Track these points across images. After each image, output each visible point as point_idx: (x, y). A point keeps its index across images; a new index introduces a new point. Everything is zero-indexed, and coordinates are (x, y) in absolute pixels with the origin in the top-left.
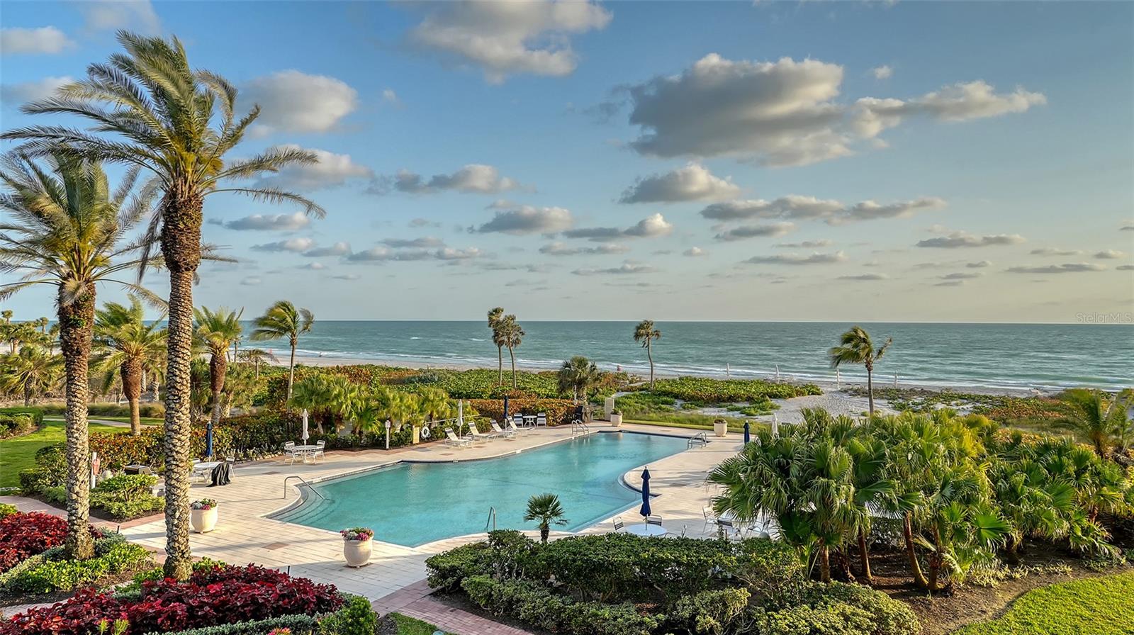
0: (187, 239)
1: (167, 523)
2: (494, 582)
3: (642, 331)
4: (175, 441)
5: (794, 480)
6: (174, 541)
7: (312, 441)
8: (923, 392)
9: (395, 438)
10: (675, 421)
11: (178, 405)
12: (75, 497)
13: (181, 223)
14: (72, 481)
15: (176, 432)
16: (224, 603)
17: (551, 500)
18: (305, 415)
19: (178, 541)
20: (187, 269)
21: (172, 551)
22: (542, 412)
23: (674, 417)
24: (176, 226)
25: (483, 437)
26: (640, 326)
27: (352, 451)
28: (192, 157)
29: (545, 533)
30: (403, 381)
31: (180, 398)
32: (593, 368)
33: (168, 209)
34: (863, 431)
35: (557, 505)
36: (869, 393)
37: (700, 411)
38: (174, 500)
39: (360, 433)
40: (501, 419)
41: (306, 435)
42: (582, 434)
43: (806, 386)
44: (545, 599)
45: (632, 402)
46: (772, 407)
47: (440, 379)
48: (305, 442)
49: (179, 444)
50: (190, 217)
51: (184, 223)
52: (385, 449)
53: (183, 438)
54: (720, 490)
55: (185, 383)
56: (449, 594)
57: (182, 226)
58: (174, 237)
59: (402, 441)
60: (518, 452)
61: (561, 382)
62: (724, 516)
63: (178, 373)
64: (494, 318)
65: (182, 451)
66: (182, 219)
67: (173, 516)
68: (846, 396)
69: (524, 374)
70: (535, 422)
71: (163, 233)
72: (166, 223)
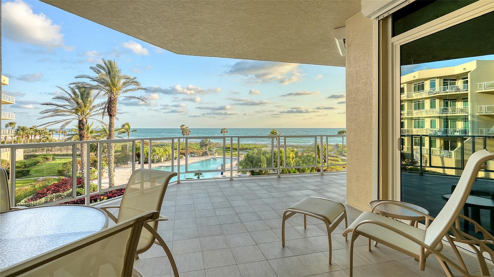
0: (114, 109)
4: (111, 158)
5: (254, 164)
6: (111, 182)
9: (157, 161)
12: (83, 173)
14: (83, 169)
15: (111, 156)
20: (113, 116)
22: (196, 153)
24: (111, 106)
25: (181, 160)
26: (222, 130)
27: (146, 164)
28: (115, 89)
33: (109, 101)
39: (148, 159)
40: (185, 155)
42: (206, 158)
45: (220, 150)
47: (166, 145)
49: (112, 158)
50: (114, 103)
52: (154, 163)
57: (112, 106)
58: (110, 108)
59: (159, 161)
60: (190, 163)
61: (201, 145)
64: (182, 127)
67: (110, 176)
70: (194, 156)
71: (108, 107)
72: (109, 105)
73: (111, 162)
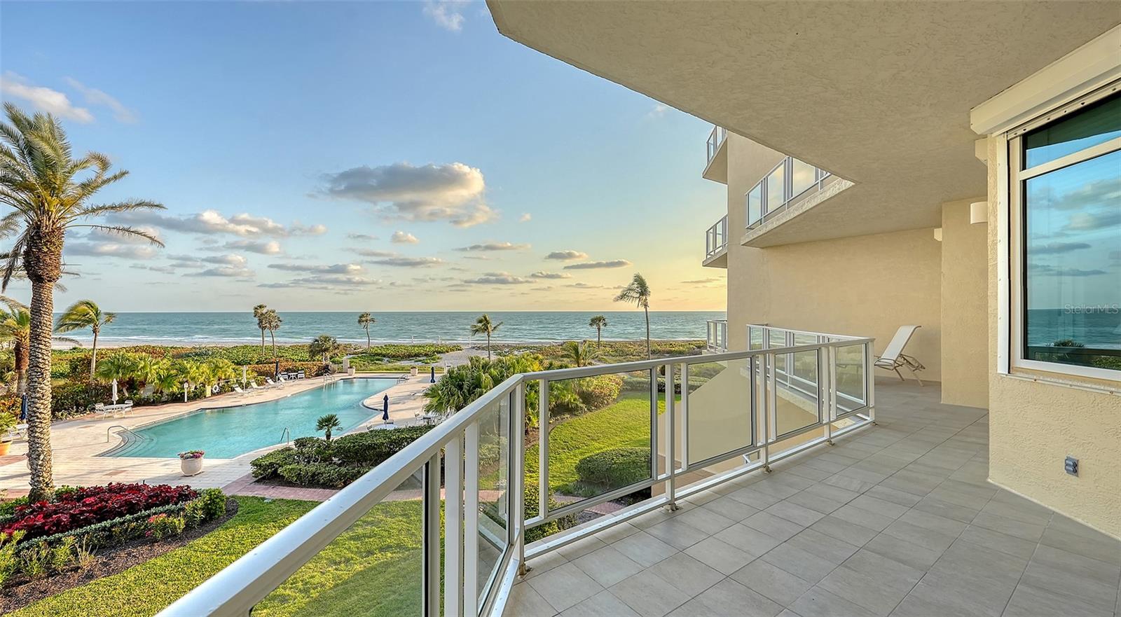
0: (50, 259)
1: (32, 465)
2: (302, 466)
3: (363, 318)
4: (38, 405)
5: (466, 392)
6: (39, 476)
7: (121, 401)
8: (508, 346)
9: (192, 395)
10: (386, 370)
11: (41, 379)
13: (45, 247)
15: (39, 398)
16: (101, 509)
17: (332, 417)
18: (115, 383)
19: (42, 476)
20: (49, 281)
21: (36, 484)
22: (301, 370)
23: (385, 367)
24: (40, 250)
25: (261, 389)
26: (362, 316)
27: (155, 406)
28: (55, 201)
29: (328, 436)
30: (200, 355)
31: (42, 374)
32: (334, 342)
33: (32, 237)
34: (494, 366)
35: (336, 420)
36: (488, 348)
37: (399, 363)
38: (38, 447)
39: (161, 392)
40: (274, 377)
41: (116, 397)
42: (328, 382)
43: (455, 346)
44: (336, 470)
45: (357, 361)
46: (438, 358)
47: (213, 353)
48: (115, 403)
50: (53, 243)
51: (47, 248)
52: (184, 402)
53: (46, 402)
54: (428, 401)
55: (47, 363)
56: (269, 479)
57: (46, 250)
58: (38, 258)
59: (197, 396)
60: (289, 396)
61: (311, 351)
62: (430, 414)
63: (40, 356)
64: (259, 311)
65: (45, 412)
66: (46, 245)
68: (474, 350)
69: (279, 348)
70: (297, 376)
71: (27, 253)
72: (29, 247)
73: (38, 418)
